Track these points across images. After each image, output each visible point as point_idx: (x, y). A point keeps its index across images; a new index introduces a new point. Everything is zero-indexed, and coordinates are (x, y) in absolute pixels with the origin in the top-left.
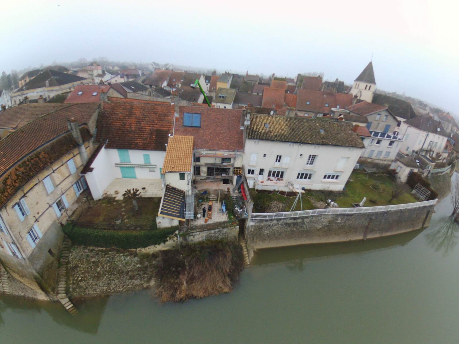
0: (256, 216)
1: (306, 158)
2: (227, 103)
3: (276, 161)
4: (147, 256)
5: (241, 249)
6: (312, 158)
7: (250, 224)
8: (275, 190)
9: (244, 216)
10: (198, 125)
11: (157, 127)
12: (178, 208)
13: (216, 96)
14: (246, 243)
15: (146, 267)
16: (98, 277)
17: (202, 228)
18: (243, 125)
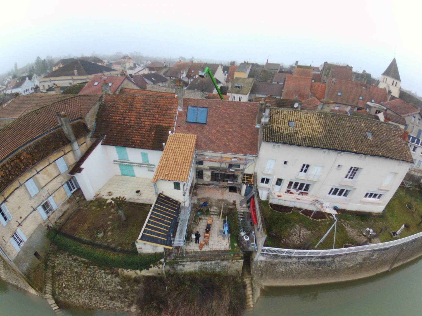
0: (268, 251)
1: (345, 170)
2: (243, 94)
3: (301, 171)
4: (128, 279)
5: (244, 287)
6: (354, 171)
7: (258, 258)
8: (295, 208)
10: (204, 122)
11: (157, 123)
12: (167, 228)
13: (231, 87)
14: (252, 279)
15: (127, 291)
16: (80, 288)
17: (195, 257)
18: (259, 122)
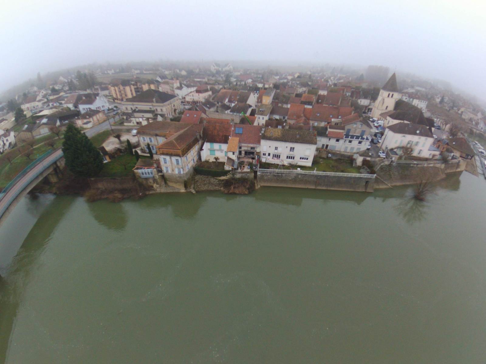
0: (261, 170)
1: (289, 149)
2: (265, 115)
3: (275, 149)
4: (220, 180)
5: (255, 183)
6: (292, 149)
7: (258, 173)
9: (256, 170)
10: (241, 133)
11: (224, 134)
12: (232, 164)
13: (258, 111)
14: (257, 182)
15: (220, 183)
17: (240, 173)
18: (261, 133)
